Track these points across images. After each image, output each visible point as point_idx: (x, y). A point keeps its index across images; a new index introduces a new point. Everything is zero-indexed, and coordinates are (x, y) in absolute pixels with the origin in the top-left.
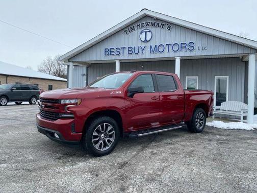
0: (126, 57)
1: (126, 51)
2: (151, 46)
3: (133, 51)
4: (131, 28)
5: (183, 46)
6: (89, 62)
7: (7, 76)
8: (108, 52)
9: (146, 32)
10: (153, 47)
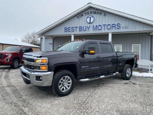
0: (78, 32)
1: (78, 29)
2: (93, 26)
3: (82, 29)
4: (81, 15)
5: (113, 26)
6: (54, 36)
7: (3, 44)
8: (67, 30)
9: (90, 17)
10: (95, 27)
